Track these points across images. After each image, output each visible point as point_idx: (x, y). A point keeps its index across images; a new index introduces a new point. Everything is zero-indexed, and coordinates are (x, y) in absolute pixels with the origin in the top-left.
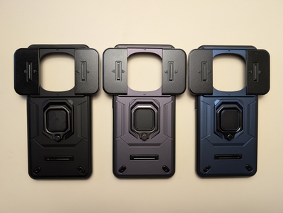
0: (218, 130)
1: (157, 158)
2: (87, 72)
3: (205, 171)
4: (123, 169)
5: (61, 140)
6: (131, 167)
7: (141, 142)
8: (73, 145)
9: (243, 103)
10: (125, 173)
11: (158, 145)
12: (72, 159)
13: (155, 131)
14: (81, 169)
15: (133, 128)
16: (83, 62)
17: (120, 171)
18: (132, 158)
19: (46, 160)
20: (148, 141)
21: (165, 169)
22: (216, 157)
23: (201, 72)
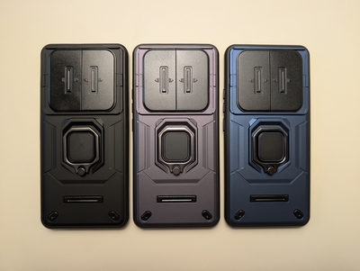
0: (254, 161)
1: (194, 199)
2: (100, 81)
3: (237, 218)
4: (148, 215)
5: (85, 174)
6: (159, 212)
7: (172, 177)
8: (103, 182)
9: (289, 124)
10: (150, 221)
11: (196, 181)
12: (101, 200)
13: (192, 162)
14: (113, 215)
15: (160, 158)
16: (93, 67)
17: (143, 219)
18: (159, 200)
19: (65, 201)
20: (182, 177)
21: (206, 214)
22: (253, 199)
23: (253, 81)
